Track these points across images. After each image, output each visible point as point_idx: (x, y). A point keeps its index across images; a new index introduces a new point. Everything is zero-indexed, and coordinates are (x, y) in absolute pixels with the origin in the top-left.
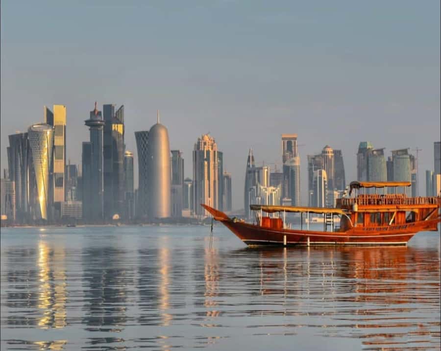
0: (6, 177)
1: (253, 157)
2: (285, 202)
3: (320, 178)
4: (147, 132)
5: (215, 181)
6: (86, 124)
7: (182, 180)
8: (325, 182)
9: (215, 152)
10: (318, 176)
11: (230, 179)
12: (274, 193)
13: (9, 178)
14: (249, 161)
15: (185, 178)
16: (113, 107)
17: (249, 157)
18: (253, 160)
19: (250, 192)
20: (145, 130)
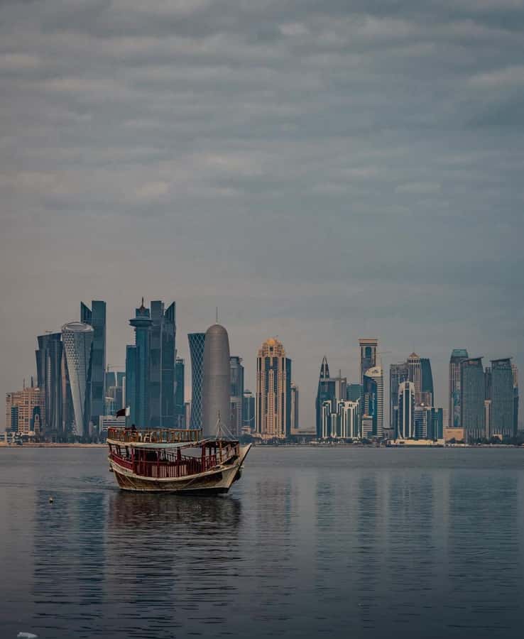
0: (34, 385)
1: (327, 365)
2: (365, 419)
3: (407, 392)
4: (202, 334)
5: (283, 394)
6: (131, 325)
7: (241, 391)
8: (412, 396)
9: (283, 359)
10: (404, 389)
11: (298, 392)
12: (352, 409)
13: (38, 386)
14: (322, 370)
15: (245, 389)
16: (163, 304)
17: (323, 365)
18: (327, 369)
19: (323, 408)
20: (200, 332)
